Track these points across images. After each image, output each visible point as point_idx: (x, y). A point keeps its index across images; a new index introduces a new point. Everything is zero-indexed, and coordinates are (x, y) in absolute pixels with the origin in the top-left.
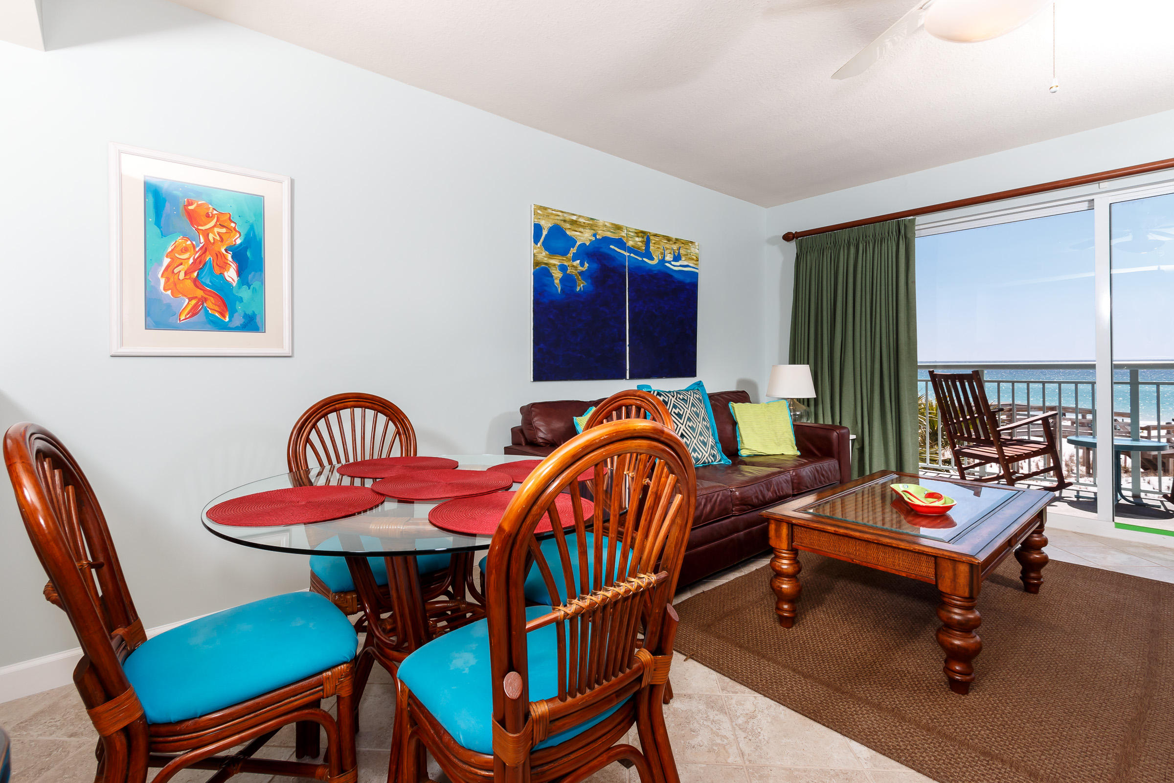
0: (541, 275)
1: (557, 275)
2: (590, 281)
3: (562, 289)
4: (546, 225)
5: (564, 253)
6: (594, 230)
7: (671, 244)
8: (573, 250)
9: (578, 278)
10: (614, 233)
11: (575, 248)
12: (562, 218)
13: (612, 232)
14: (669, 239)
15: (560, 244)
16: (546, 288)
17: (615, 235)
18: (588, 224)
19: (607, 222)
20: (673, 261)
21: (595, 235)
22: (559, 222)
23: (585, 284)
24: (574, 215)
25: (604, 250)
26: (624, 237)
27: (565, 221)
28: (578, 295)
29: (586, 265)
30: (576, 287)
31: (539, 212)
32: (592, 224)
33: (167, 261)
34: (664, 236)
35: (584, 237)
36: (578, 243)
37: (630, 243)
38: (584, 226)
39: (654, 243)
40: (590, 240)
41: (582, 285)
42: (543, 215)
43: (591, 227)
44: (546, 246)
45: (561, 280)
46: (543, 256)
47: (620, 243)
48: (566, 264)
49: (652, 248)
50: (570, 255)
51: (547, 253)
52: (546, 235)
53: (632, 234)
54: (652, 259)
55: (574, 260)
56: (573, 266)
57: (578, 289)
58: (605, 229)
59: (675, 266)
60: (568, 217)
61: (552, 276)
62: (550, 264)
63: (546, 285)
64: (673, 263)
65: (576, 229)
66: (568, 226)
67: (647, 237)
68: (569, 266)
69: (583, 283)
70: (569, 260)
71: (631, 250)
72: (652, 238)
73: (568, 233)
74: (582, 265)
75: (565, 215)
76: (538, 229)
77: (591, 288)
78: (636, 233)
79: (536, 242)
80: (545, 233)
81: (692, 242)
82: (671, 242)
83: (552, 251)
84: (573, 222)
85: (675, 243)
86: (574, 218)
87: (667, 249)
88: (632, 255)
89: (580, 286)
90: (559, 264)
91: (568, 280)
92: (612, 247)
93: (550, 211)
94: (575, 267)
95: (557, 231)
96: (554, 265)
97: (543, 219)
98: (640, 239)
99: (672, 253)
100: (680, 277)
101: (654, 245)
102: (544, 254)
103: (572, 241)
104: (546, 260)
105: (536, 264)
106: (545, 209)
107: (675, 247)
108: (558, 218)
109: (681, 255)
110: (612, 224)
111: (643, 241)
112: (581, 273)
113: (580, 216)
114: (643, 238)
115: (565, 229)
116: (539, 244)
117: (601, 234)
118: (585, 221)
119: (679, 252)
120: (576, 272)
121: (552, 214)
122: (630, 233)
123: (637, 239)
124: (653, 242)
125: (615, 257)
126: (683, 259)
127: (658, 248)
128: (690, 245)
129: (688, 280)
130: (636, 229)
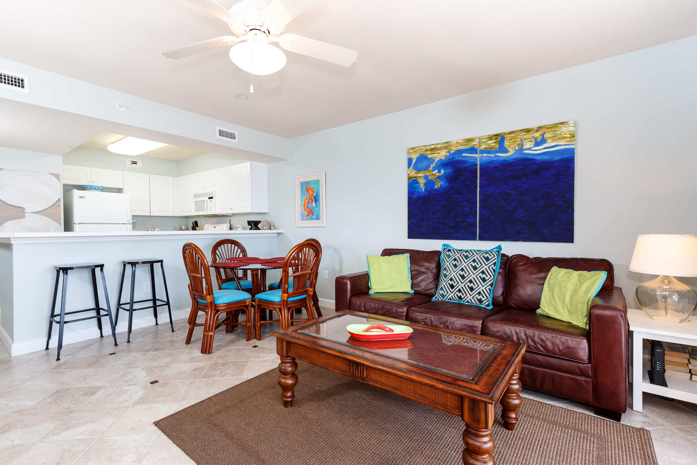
0: (412, 183)
1: (422, 181)
2: (445, 180)
3: (425, 189)
4: (414, 157)
5: (427, 168)
6: (448, 149)
7: (532, 134)
8: (433, 165)
9: (436, 180)
10: (466, 145)
11: (434, 163)
12: (424, 150)
13: (464, 145)
14: (528, 131)
15: (424, 164)
16: (416, 190)
17: (467, 146)
18: (444, 147)
19: (459, 140)
20: (534, 147)
21: (449, 152)
22: (422, 153)
23: (442, 183)
24: (433, 145)
25: (457, 158)
26: (476, 145)
27: (427, 151)
28: (437, 190)
29: (443, 171)
30: (435, 186)
31: (410, 151)
32: (447, 145)
33: (304, 202)
34: (522, 131)
35: (442, 155)
36: (436, 160)
37: (483, 147)
38: (440, 149)
39: (510, 139)
40: (445, 156)
41: (439, 184)
42: (413, 152)
43: (446, 148)
44: (415, 168)
45: (425, 184)
46: (413, 173)
47: (473, 150)
48: (428, 174)
49: (506, 143)
50: (431, 168)
51: (416, 171)
52: (415, 162)
53: (485, 140)
54: (506, 151)
55: (433, 170)
56: (433, 174)
57: (436, 187)
58: (457, 145)
59: (540, 150)
60: (428, 148)
61: (418, 183)
62: (418, 177)
63: (415, 189)
64: (533, 149)
65: (435, 153)
66: (429, 152)
67: (500, 138)
68: (429, 175)
69: (440, 183)
70: (430, 171)
71: (482, 152)
72: (506, 136)
73: (429, 156)
74: (439, 172)
75: (427, 147)
76: (410, 160)
77: (447, 184)
78: (489, 138)
79: (409, 167)
80: (414, 161)
81: (562, 123)
82: (531, 132)
83: (418, 170)
84: (432, 150)
85: (537, 131)
86: (433, 146)
87: (526, 139)
88: (484, 155)
89: (437, 184)
90: (423, 175)
91: (429, 183)
92: (464, 155)
93: (417, 148)
94: (434, 175)
95: (423, 158)
96: (420, 177)
97: (413, 154)
98: (494, 141)
99: (533, 140)
100: (547, 158)
101: (509, 141)
102: (414, 172)
103: (432, 160)
104: (415, 175)
105: (409, 178)
106: (414, 148)
107: (537, 135)
108: (422, 150)
109: (546, 139)
110: (464, 140)
111: (497, 142)
112: (439, 177)
113: (437, 144)
114: (496, 139)
115: (427, 155)
116: (411, 168)
117: (454, 149)
118: (441, 146)
119: (543, 137)
120: (435, 177)
121: (418, 150)
122: (482, 140)
123: (490, 142)
124: (508, 138)
125: (467, 161)
126: (549, 141)
127: (514, 142)
128: (561, 126)
129: (557, 158)
130: (489, 135)
